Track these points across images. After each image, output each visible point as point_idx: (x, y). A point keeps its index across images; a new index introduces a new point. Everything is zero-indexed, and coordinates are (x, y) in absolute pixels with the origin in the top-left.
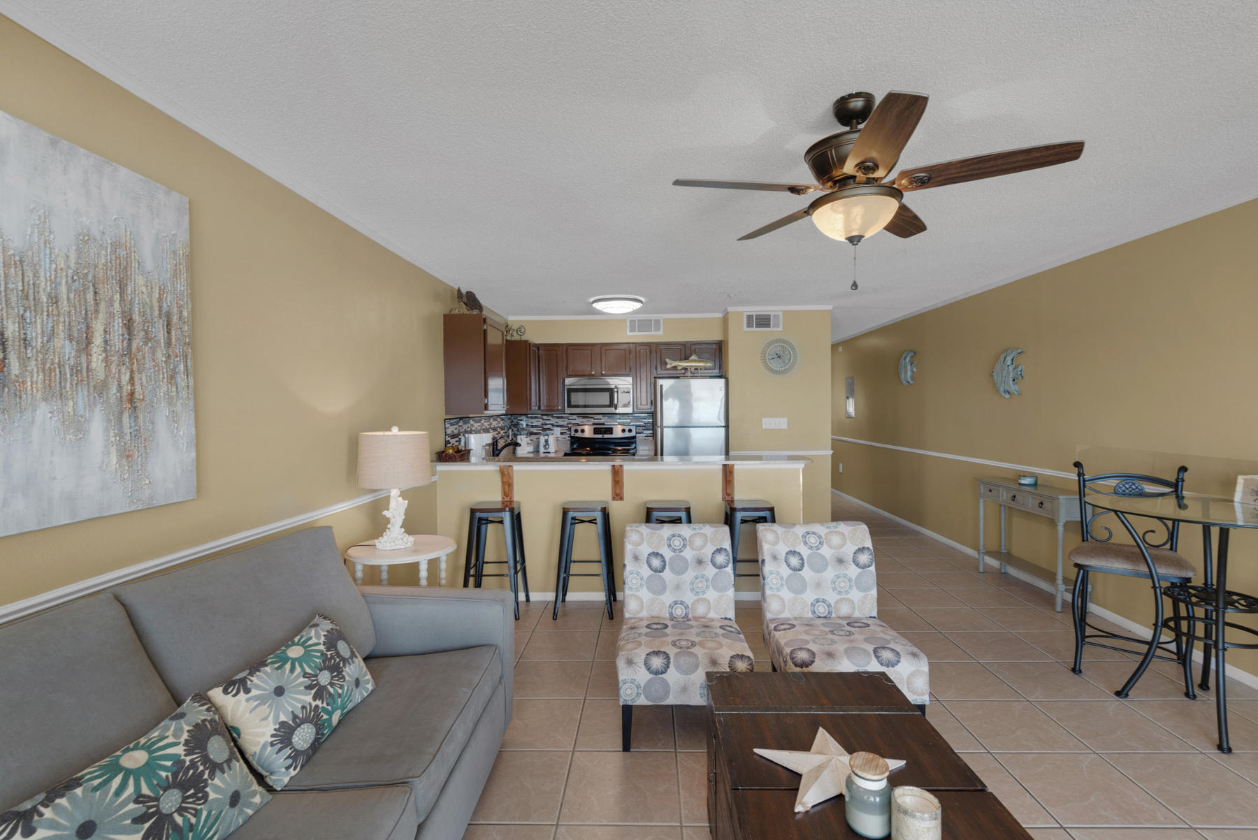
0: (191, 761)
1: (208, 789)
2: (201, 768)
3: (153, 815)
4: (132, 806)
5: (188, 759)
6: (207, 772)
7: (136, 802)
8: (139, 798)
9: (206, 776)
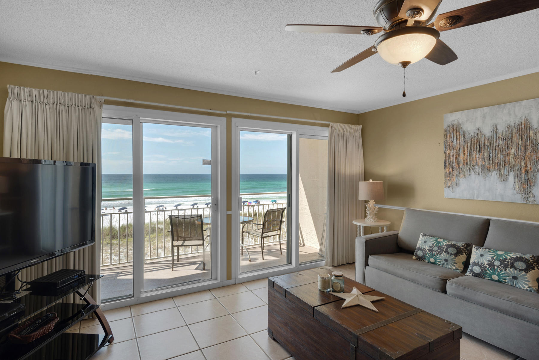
0: (444, 247)
1: (442, 253)
2: (444, 249)
3: (432, 248)
4: (431, 244)
5: (444, 246)
6: (445, 251)
7: (432, 244)
8: (433, 244)
9: (444, 251)
